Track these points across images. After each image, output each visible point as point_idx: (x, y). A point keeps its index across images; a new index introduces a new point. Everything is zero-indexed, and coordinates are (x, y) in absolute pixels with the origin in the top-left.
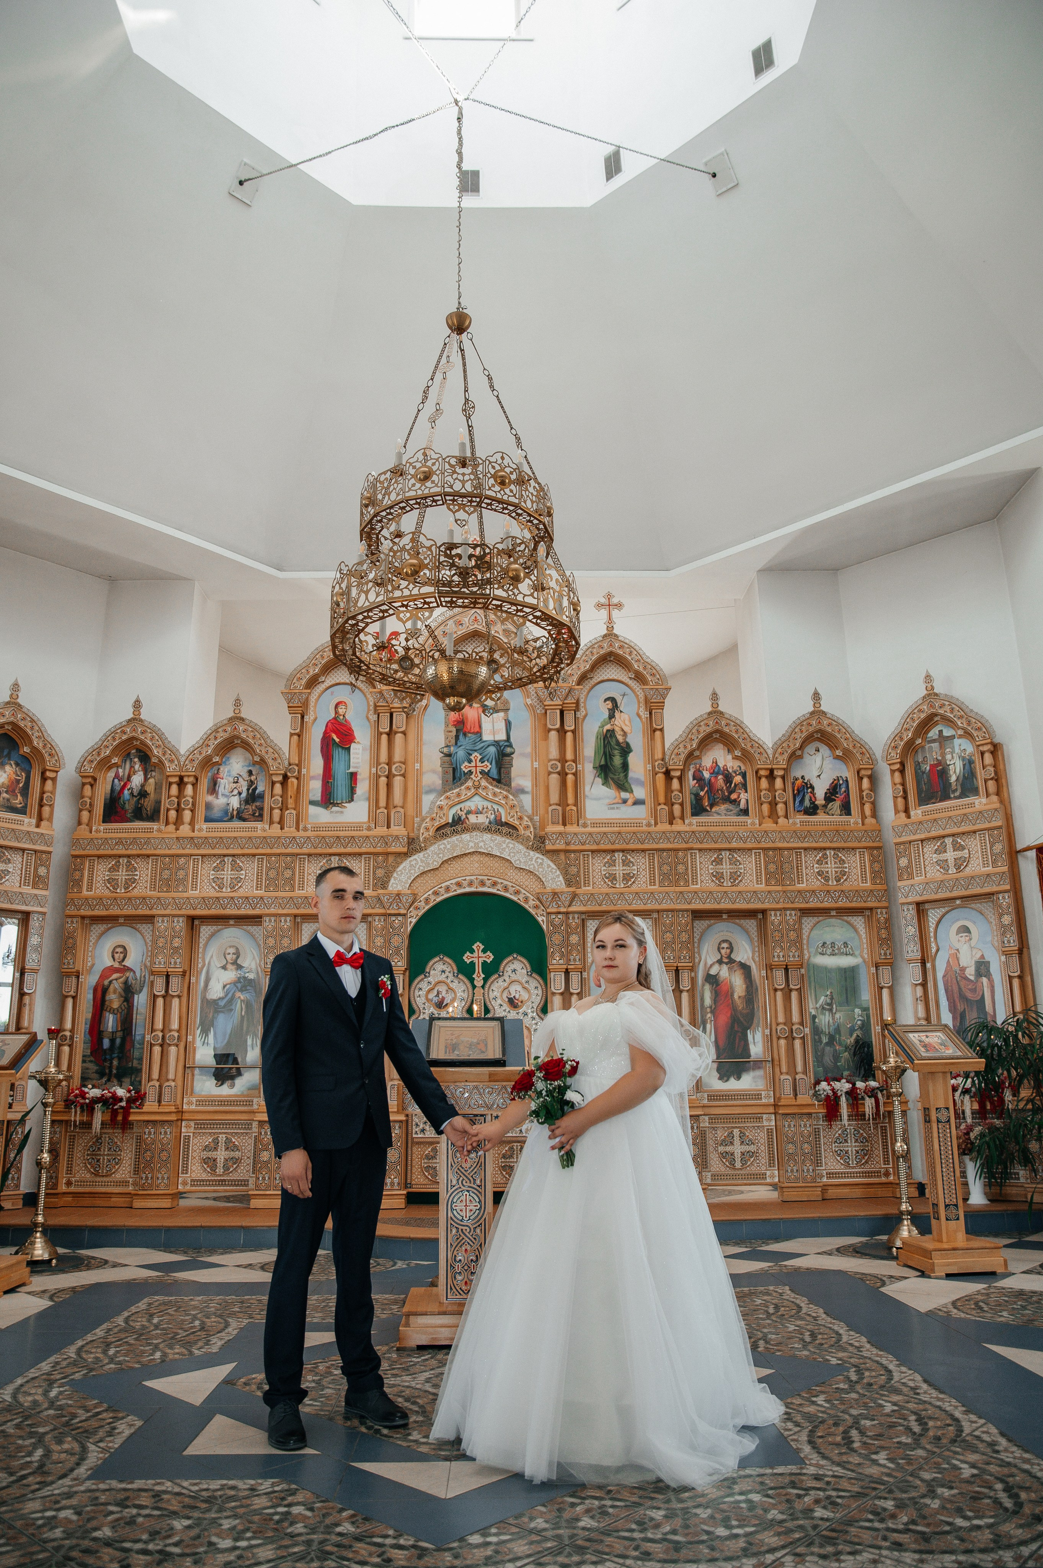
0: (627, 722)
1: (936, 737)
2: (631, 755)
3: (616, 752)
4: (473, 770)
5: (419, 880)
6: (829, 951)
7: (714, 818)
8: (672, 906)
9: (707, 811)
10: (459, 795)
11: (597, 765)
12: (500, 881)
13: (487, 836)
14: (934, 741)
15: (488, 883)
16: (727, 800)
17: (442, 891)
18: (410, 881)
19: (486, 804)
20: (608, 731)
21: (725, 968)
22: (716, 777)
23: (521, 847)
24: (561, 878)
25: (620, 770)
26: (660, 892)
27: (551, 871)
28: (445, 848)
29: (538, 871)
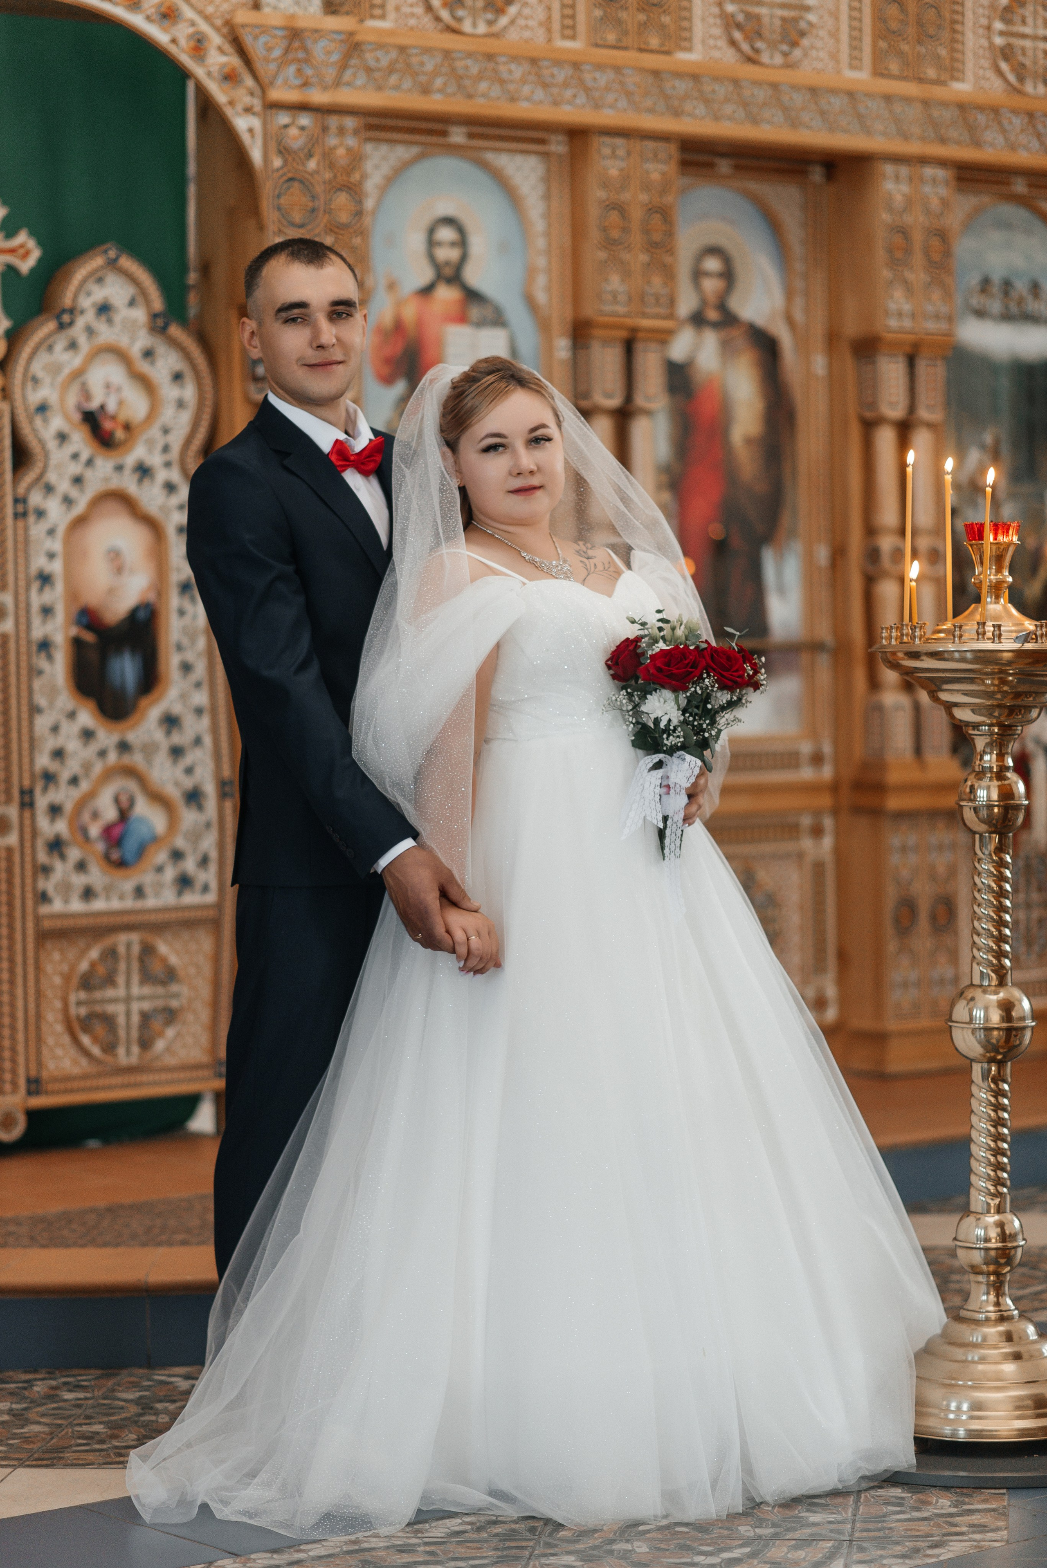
6: (998, 307)
8: (630, 119)
26: (599, 67)
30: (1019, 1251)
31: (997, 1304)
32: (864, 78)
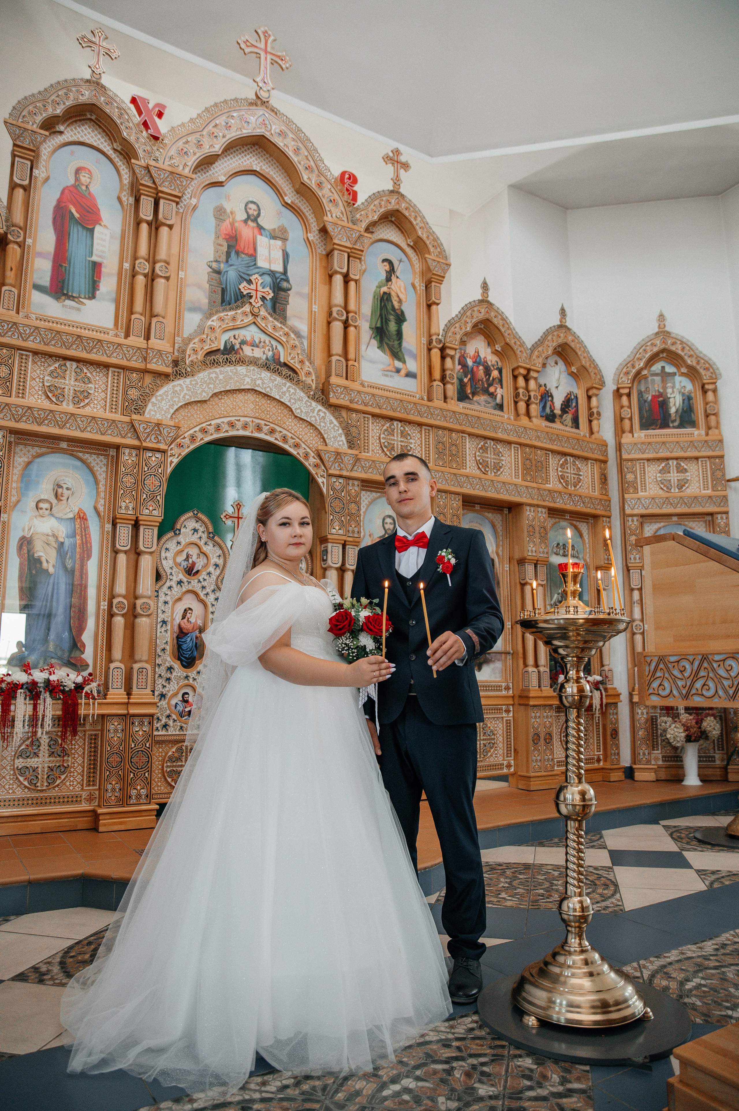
0: (403, 290)
1: (659, 371)
2: (405, 323)
3: (392, 317)
4: (253, 293)
5: (183, 412)
6: (561, 552)
7: (475, 407)
8: (447, 487)
9: (469, 398)
10: (234, 319)
11: (373, 326)
12: (278, 429)
13: (266, 374)
14: (657, 375)
15: (265, 429)
16: (486, 391)
17: (211, 429)
18: (172, 411)
19: (264, 337)
20: (385, 293)
22: (478, 367)
23: (302, 394)
24: (343, 438)
25: (395, 337)
27: (333, 428)
28: (216, 378)
29: (320, 425)
30: (591, 917)
31: (580, 944)
32: (519, 481)
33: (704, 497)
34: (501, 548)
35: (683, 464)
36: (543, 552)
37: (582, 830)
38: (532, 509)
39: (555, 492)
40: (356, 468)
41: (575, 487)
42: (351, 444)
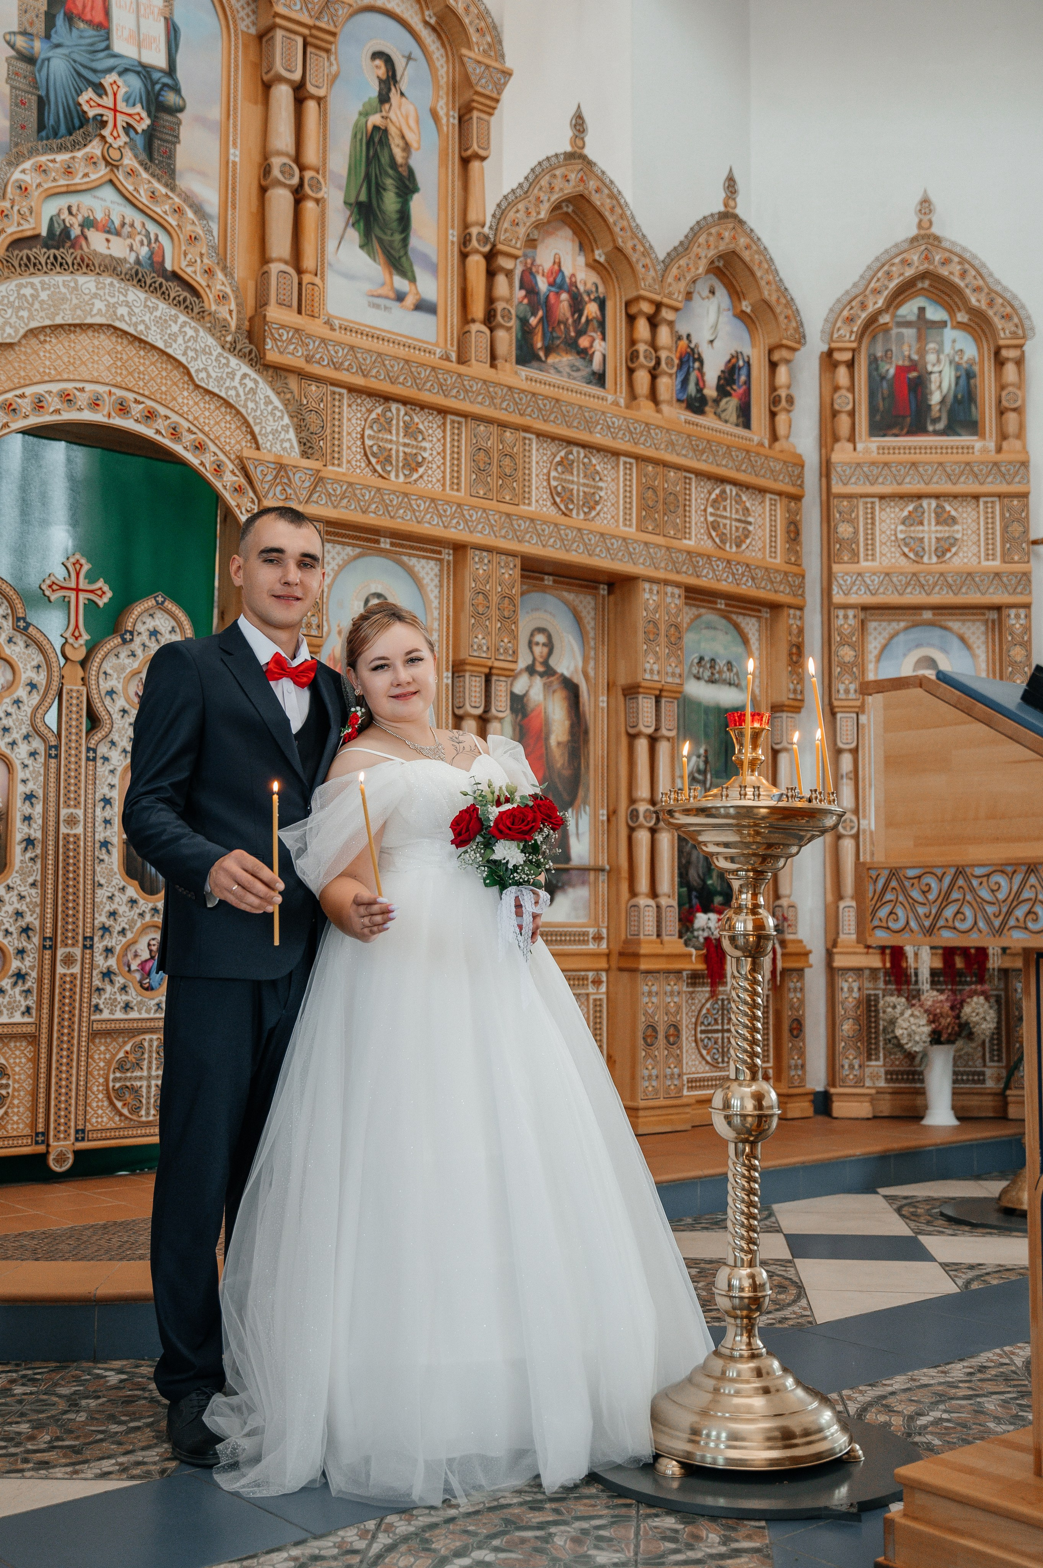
0: (412, 123)
1: (913, 318)
2: (416, 197)
3: (389, 182)
4: (109, 116)
6: (707, 674)
7: (551, 377)
8: (492, 541)
9: (539, 359)
10: (68, 171)
11: (352, 200)
12: (162, 411)
13: (136, 295)
14: (908, 324)
15: (136, 410)
16: (572, 346)
17: (25, 405)
19: (131, 214)
20: (376, 128)
21: (538, 682)
22: (558, 294)
23: (210, 341)
24: (292, 435)
25: (394, 225)
26: (473, 508)
27: (272, 414)
28: (35, 297)
29: (245, 406)
30: (767, 1299)
31: (749, 1344)
32: (631, 531)
33: (984, 574)
34: (592, 664)
35: (948, 508)
36: (673, 675)
37: (756, 1158)
38: (655, 588)
39: (700, 555)
40: (315, 496)
41: (738, 546)
42: (307, 449)
